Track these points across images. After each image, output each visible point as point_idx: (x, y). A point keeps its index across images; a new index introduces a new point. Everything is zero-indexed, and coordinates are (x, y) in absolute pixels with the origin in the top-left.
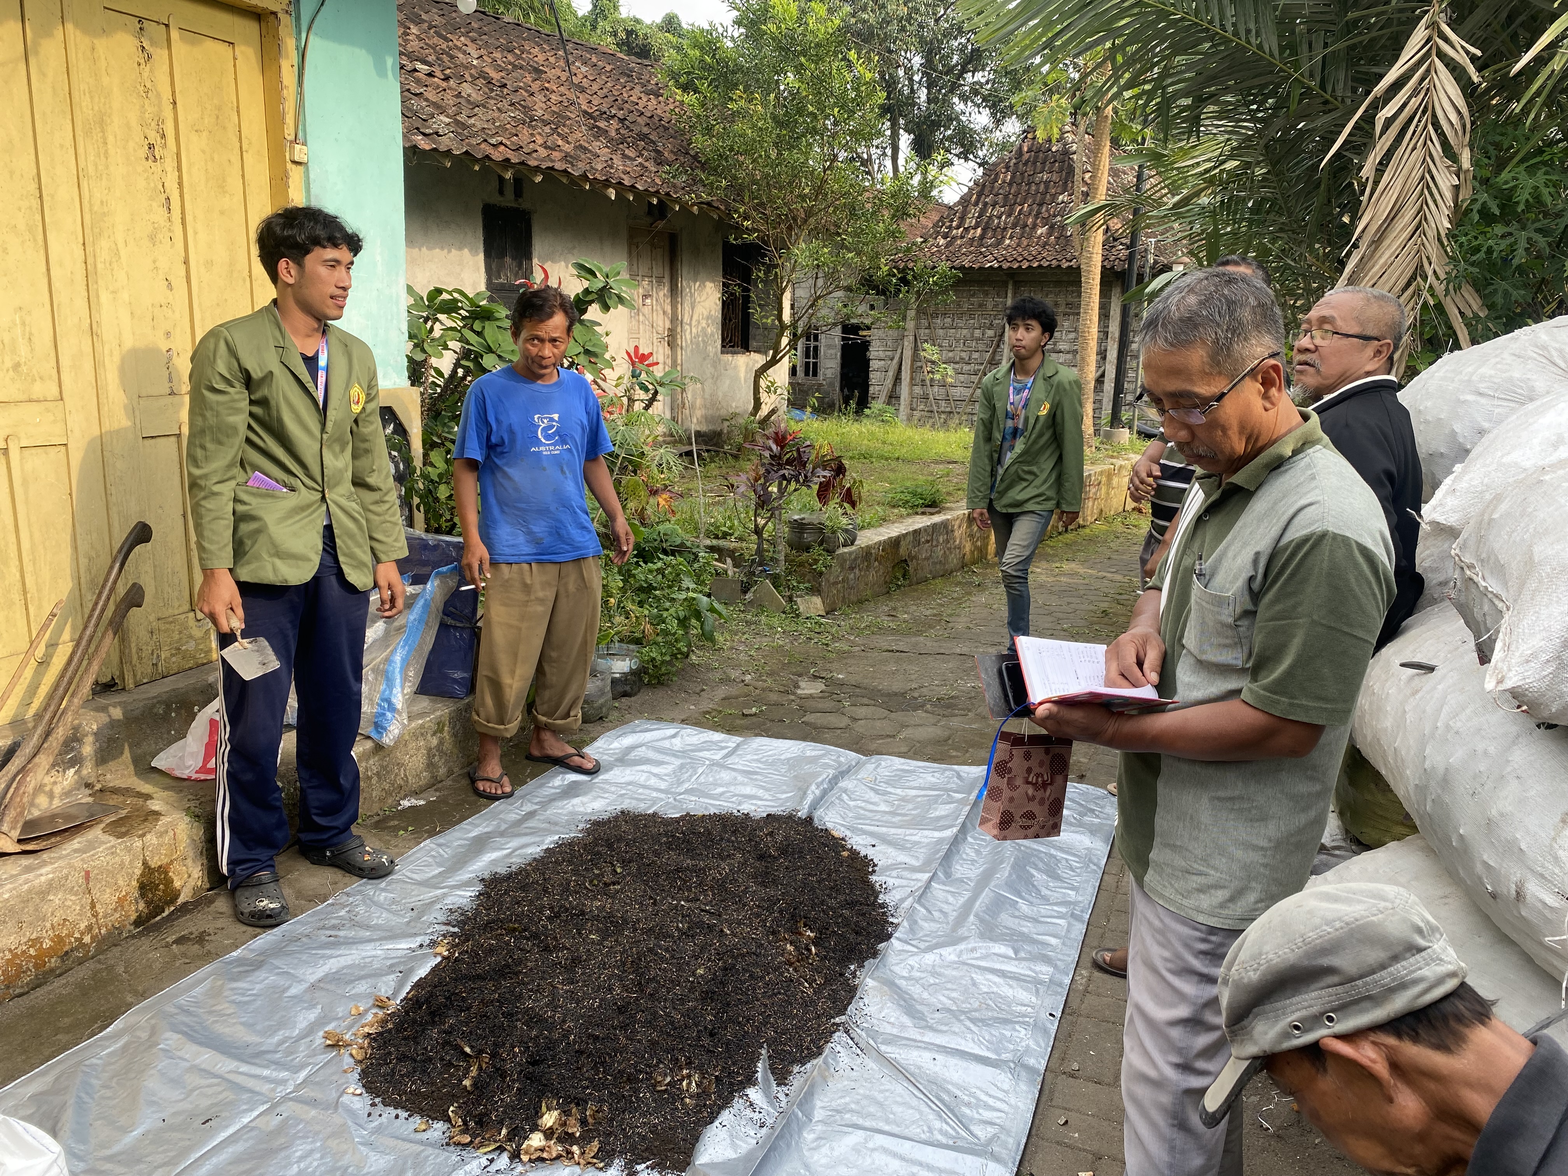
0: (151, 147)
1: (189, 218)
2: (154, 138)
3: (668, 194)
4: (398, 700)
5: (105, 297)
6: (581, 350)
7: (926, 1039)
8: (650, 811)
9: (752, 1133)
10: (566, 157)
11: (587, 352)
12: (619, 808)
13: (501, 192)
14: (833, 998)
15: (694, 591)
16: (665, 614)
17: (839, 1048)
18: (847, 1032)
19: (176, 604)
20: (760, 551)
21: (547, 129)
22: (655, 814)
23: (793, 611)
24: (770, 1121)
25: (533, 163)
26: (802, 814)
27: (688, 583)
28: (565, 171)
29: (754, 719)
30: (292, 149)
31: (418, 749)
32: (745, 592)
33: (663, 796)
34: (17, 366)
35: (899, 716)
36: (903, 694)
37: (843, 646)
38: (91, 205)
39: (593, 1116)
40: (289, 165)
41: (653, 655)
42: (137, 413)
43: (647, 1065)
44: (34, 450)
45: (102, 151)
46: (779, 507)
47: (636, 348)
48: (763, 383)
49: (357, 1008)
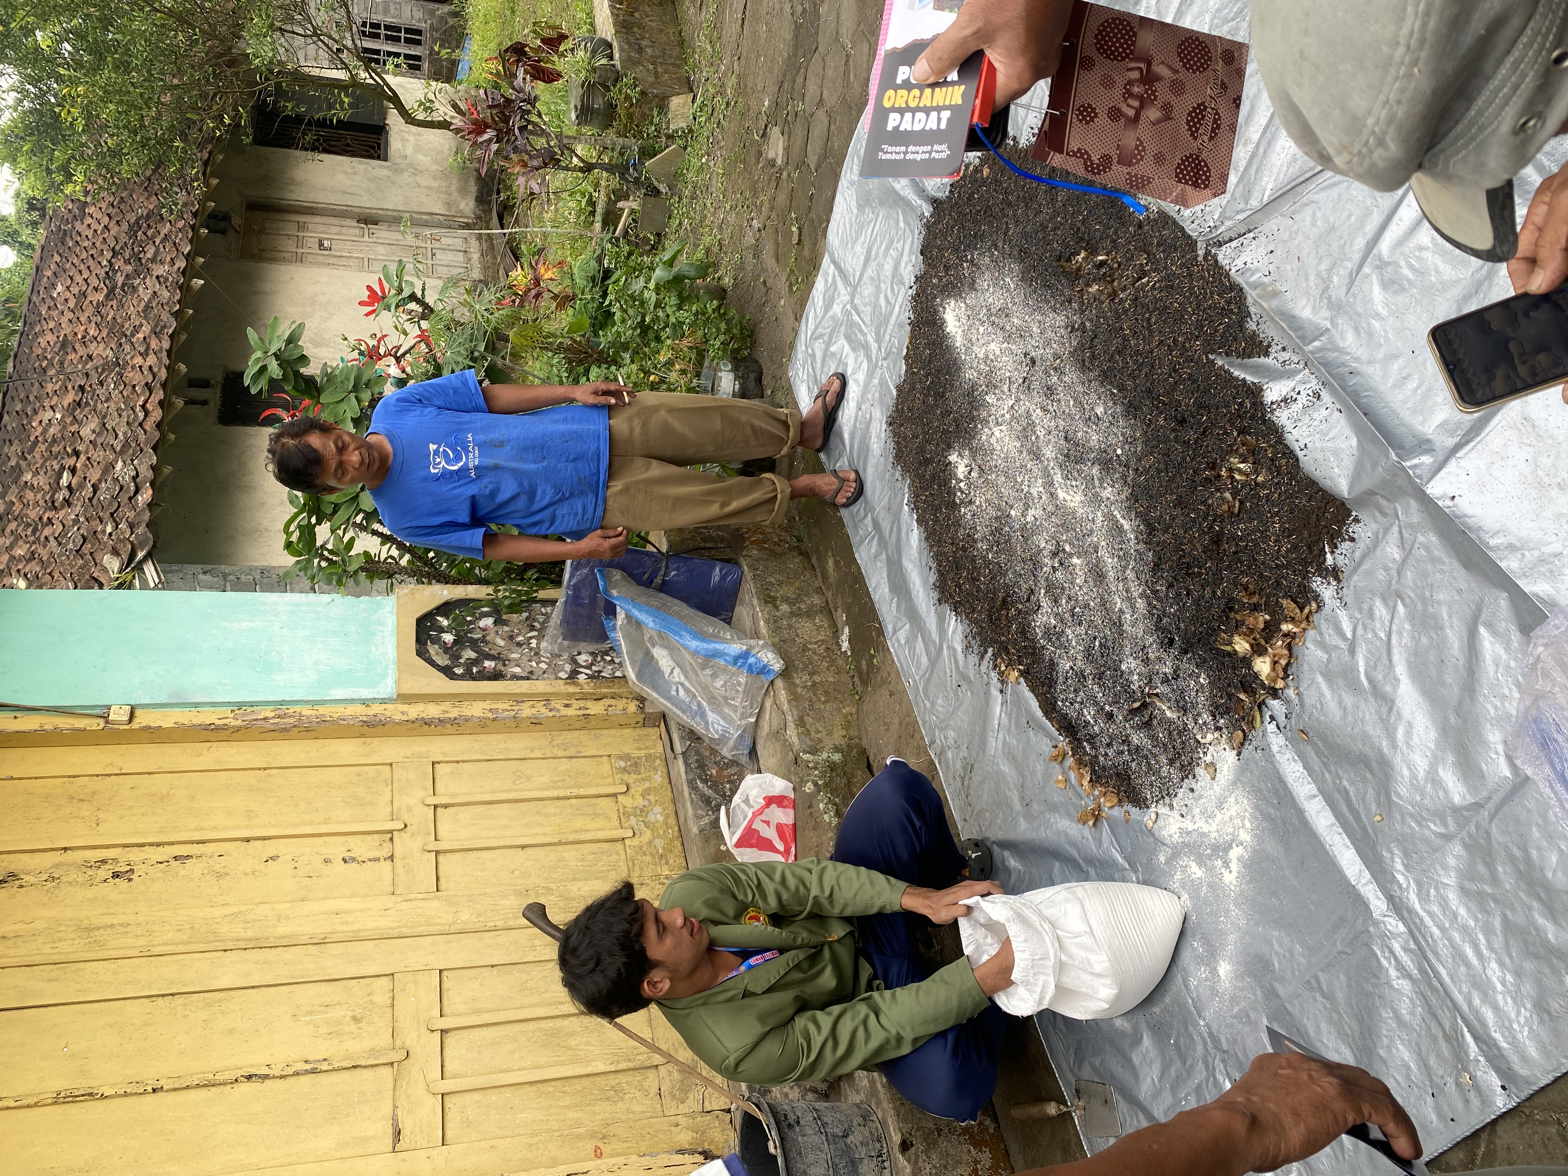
0: (116, 875)
1: (197, 836)
2: (104, 872)
3: (195, 215)
4: (736, 648)
5: (283, 929)
6: (352, 395)
7: (1256, 137)
8: (895, 392)
9: (1325, 413)
10: (157, 333)
11: (356, 388)
12: (884, 427)
13: (205, 403)
14: (1169, 247)
15: (648, 281)
16: (672, 320)
17: (1239, 263)
18: (1220, 244)
19: (615, 857)
20: (610, 168)
21: (128, 348)
22: (899, 388)
23: (684, 136)
24: (1314, 384)
25: (163, 374)
26: (927, 210)
27: (637, 285)
28: (172, 337)
29: (805, 232)
30: (114, 723)
31: (790, 627)
32: (658, 192)
33: (878, 372)
34: (355, 1019)
35: (824, 40)
36: (798, 27)
37: (731, 82)
38: (182, 943)
39: (1251, 594)
40: (135, 725)
41: (718, 343)
42: (411, 896)
43: (1205, 519)
44: (445, 1002)
45: (122, 929)
46: (560, 136)
47: (361, 303)
48: (421, 116)
49: (1058, 782)
